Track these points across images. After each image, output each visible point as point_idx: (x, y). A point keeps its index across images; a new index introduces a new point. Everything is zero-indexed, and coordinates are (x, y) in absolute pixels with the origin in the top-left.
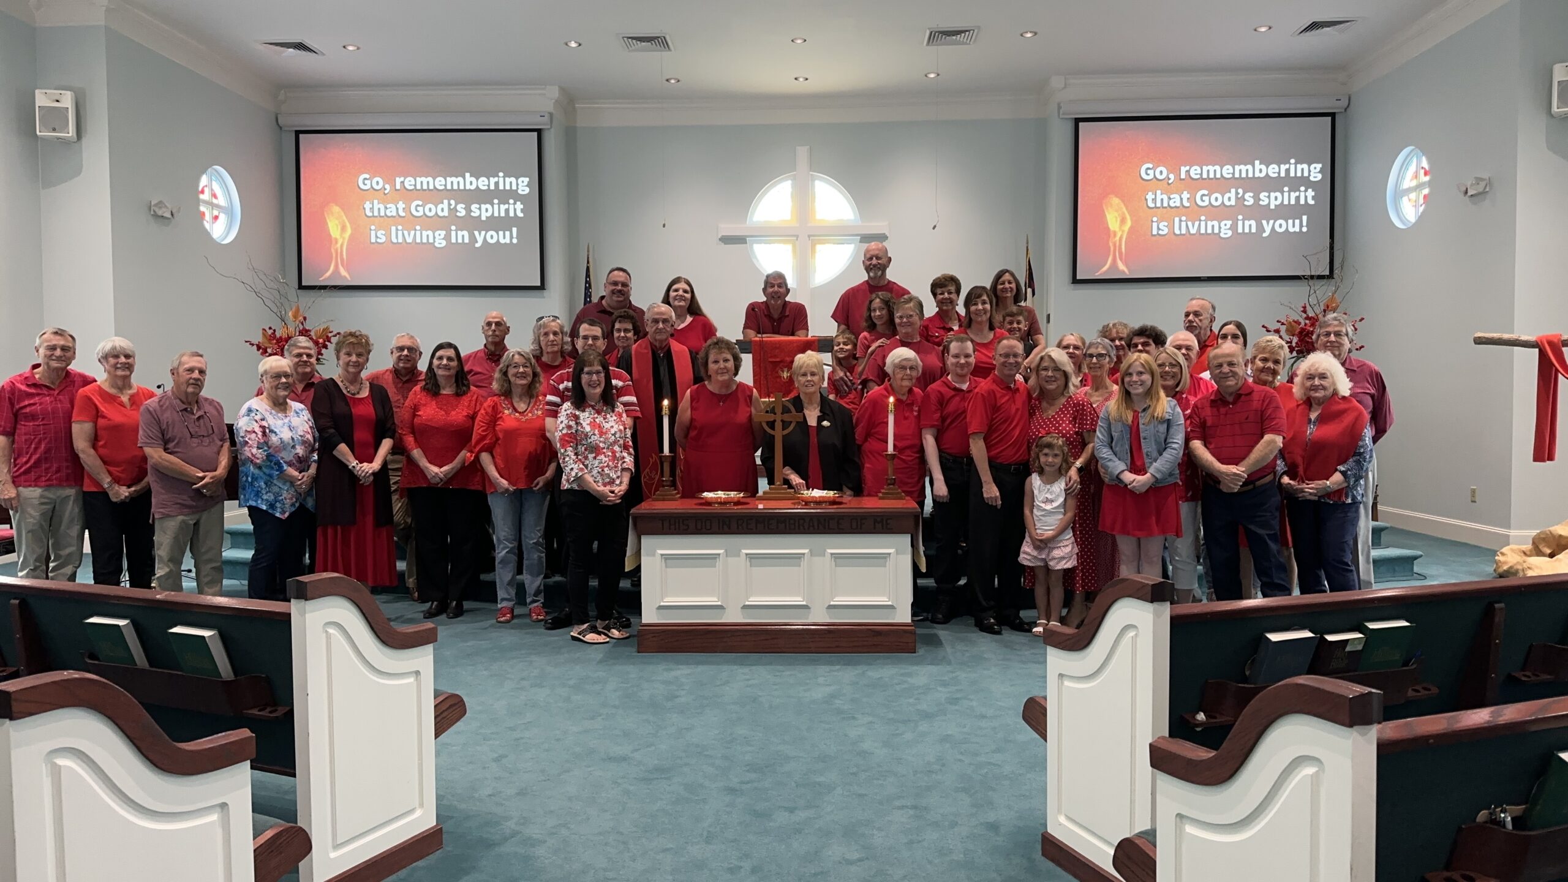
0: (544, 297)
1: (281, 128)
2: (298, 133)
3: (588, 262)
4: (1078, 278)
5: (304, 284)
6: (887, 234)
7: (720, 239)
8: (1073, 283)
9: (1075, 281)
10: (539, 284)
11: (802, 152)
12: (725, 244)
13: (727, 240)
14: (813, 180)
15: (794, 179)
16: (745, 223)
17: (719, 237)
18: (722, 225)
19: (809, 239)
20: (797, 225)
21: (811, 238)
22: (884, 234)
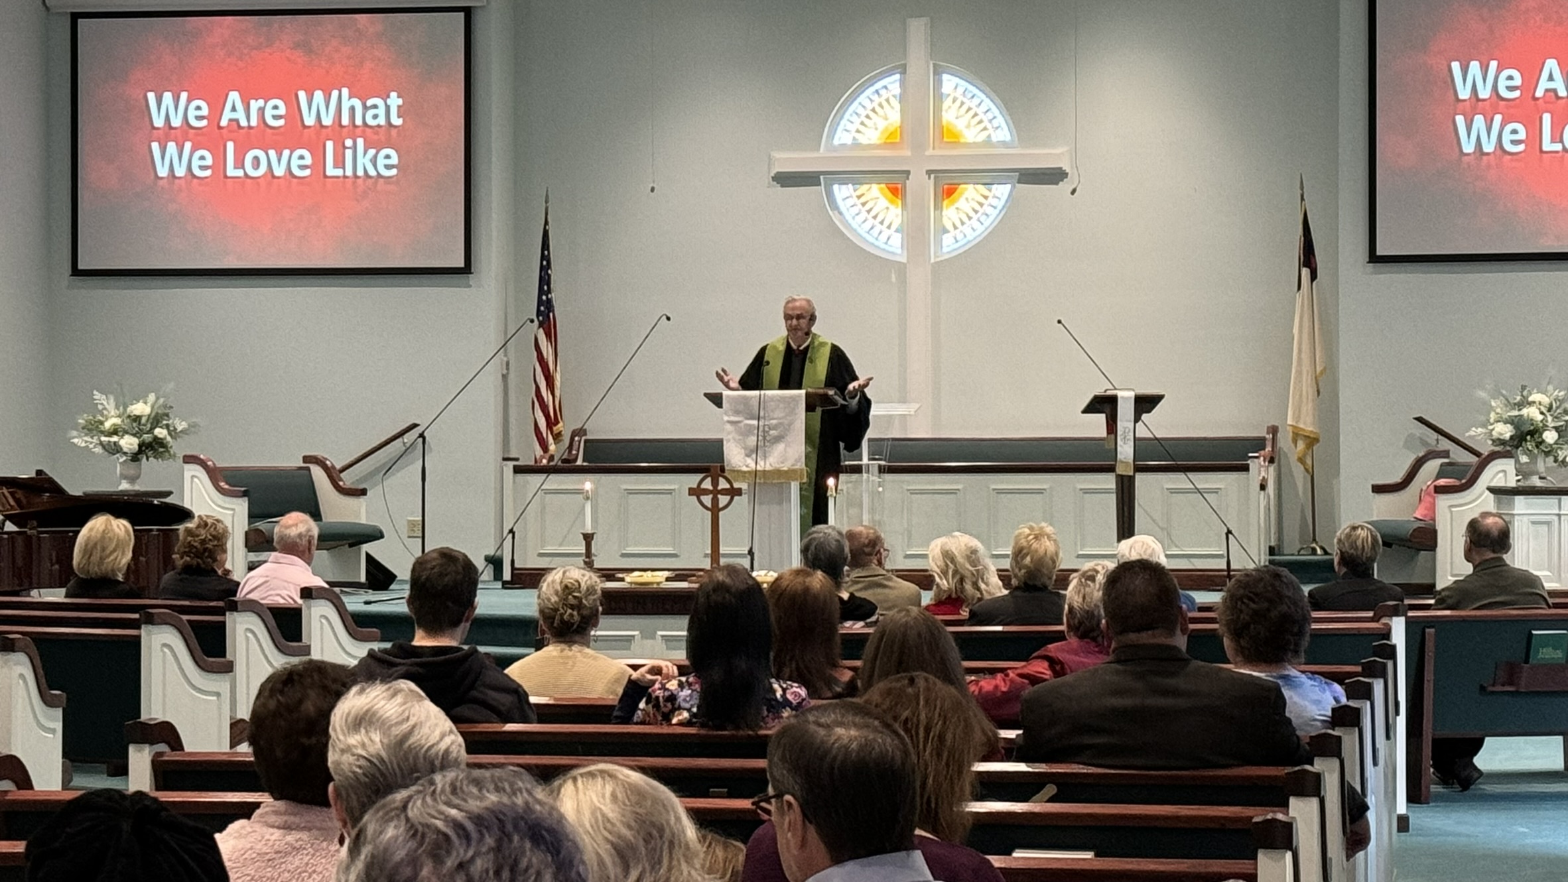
0: (470, 286)
1: (47, 9)
2: (75, 17)
3: (546, 223)
4: (1379, 253)
5: (80, 267)
6: (1067, 168)
7: (774, 179)
8: (1369, 262)
9: (1374, 258)
10: (462, 265)
11: (918, 30)
12: (782, 186)
13: (785, 179)
14: (938, 72)
15: (903, 70)
16: (818, 150)
17: (772, 175)
18: (777, 155)
19: (929, 178)
20: (908, 153)
21: (932, 176)
22: (1061, 168)
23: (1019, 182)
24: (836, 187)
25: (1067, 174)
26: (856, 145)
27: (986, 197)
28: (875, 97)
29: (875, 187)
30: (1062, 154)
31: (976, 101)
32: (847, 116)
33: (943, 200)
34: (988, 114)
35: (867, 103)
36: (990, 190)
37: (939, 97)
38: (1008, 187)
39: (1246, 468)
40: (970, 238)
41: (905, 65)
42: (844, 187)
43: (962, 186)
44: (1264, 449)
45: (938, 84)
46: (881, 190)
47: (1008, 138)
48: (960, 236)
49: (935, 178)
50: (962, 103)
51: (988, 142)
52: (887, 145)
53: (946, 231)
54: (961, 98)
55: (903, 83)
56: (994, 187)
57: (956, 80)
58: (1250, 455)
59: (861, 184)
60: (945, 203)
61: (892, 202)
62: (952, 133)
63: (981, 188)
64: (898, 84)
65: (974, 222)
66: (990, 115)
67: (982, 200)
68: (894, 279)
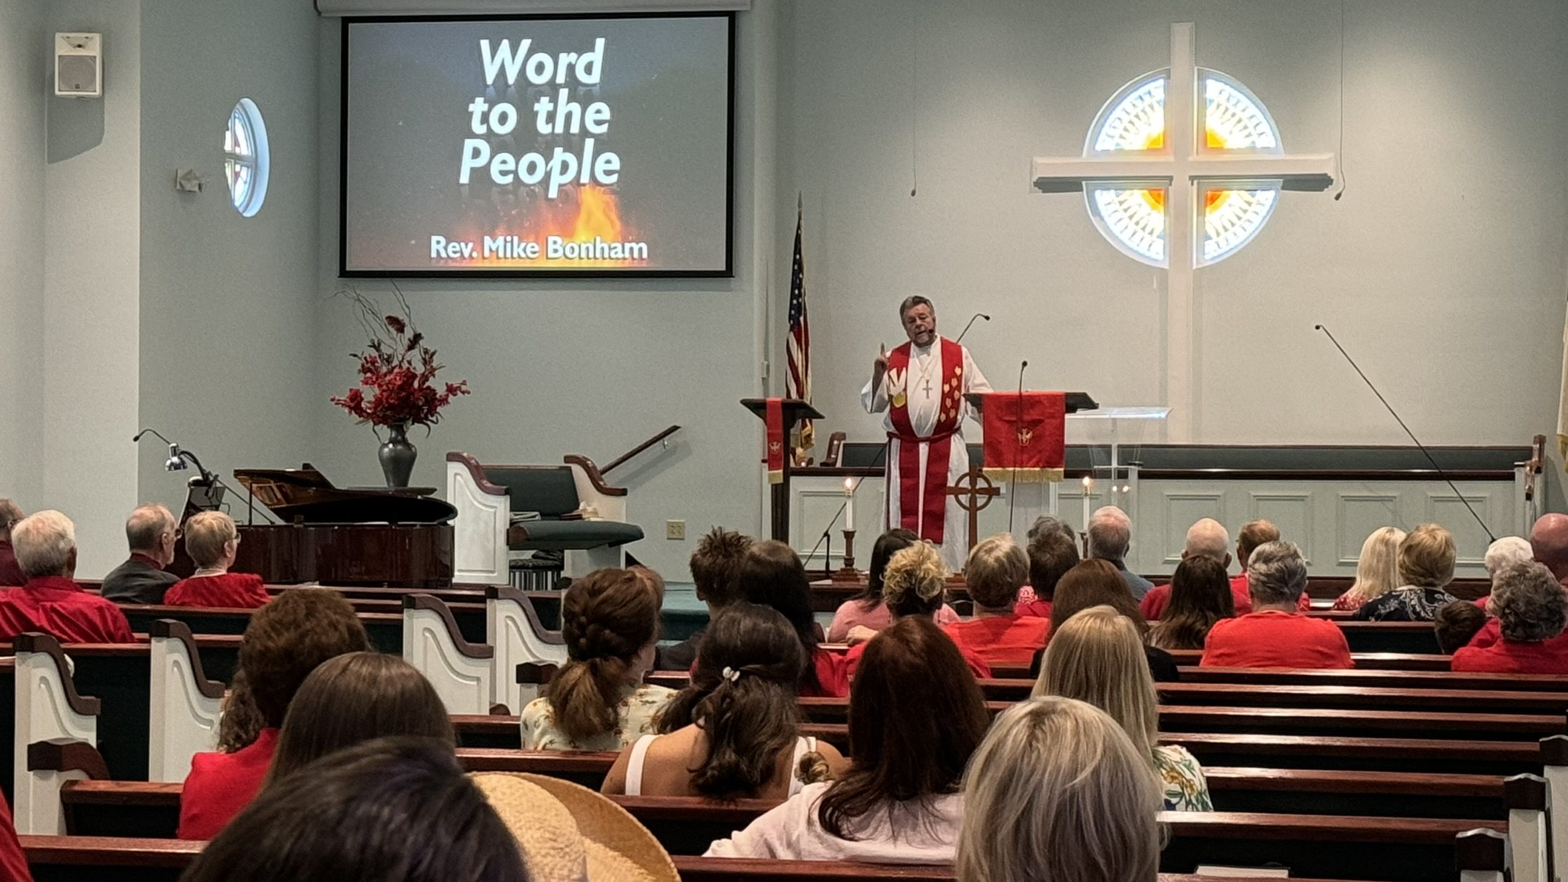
0: (731, 290)
1: (319, 13)
2: (346, 21)
5: (348, 269)
6: (1332, 174)
7: (1036, 184)
10: (723, 268)
11: (1182, 35)
12: (1044, 192)
13: (1047, 185)
14: (1202, 78)
15: (1167, 75)
16: (1080, 155)
17: (1034, 179)
18: (1039, 160)
19: (1192, 184)
20: (1171, 159)
21: (1195, 182)
22: (1326, 175)
23: (1283, 188)
24: (1098, 193)
25: (1332, 180)
26: (1120, 151)
27: (1249, 204)
28: (1138, 102)
29: (1136, 192)
30: (1329, 160)
31: (1241, 106)
32: (1109, 121)
33: (1206, 206)
34: (1252, 120)
35: (1130, 108)
36: (1253, 196)
37: (1203, 103)
38: (1272, 194)
39: (1511, 477)
40: (1232, 246)
41: (1169, 70)
42: (1105, 193)
43: (1225, 193)
44: (1530, 458)
45: (1202, 89)
46: (1143, 195)
47: (1272, 144)
48: (1222, 243)
49: (1198, 183)
50: (1227, 109)
51: (1253, 149)
52: (1151, 151)
53: (1209, 238)
54: (1224, 104)
55: (1166, 89)
56: (1258, 192)
57: (1221, 85)
58: (1516, 463)
59: (1125, 189)
60: (1208, 209)
61: (1153, 208)
62: (1215, 139)
63: (1243, 193)
64: (1162, 90)
65: (1237, 229)
66: (1255, 121)
67: (1246, 206)
68: (1155, 286)
